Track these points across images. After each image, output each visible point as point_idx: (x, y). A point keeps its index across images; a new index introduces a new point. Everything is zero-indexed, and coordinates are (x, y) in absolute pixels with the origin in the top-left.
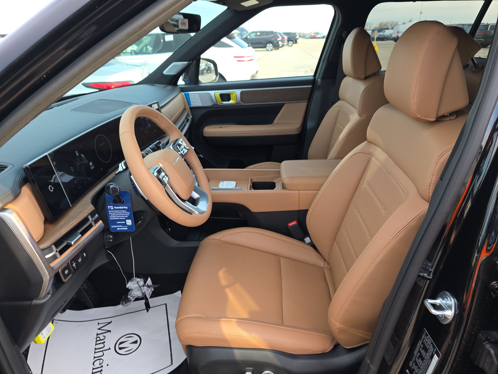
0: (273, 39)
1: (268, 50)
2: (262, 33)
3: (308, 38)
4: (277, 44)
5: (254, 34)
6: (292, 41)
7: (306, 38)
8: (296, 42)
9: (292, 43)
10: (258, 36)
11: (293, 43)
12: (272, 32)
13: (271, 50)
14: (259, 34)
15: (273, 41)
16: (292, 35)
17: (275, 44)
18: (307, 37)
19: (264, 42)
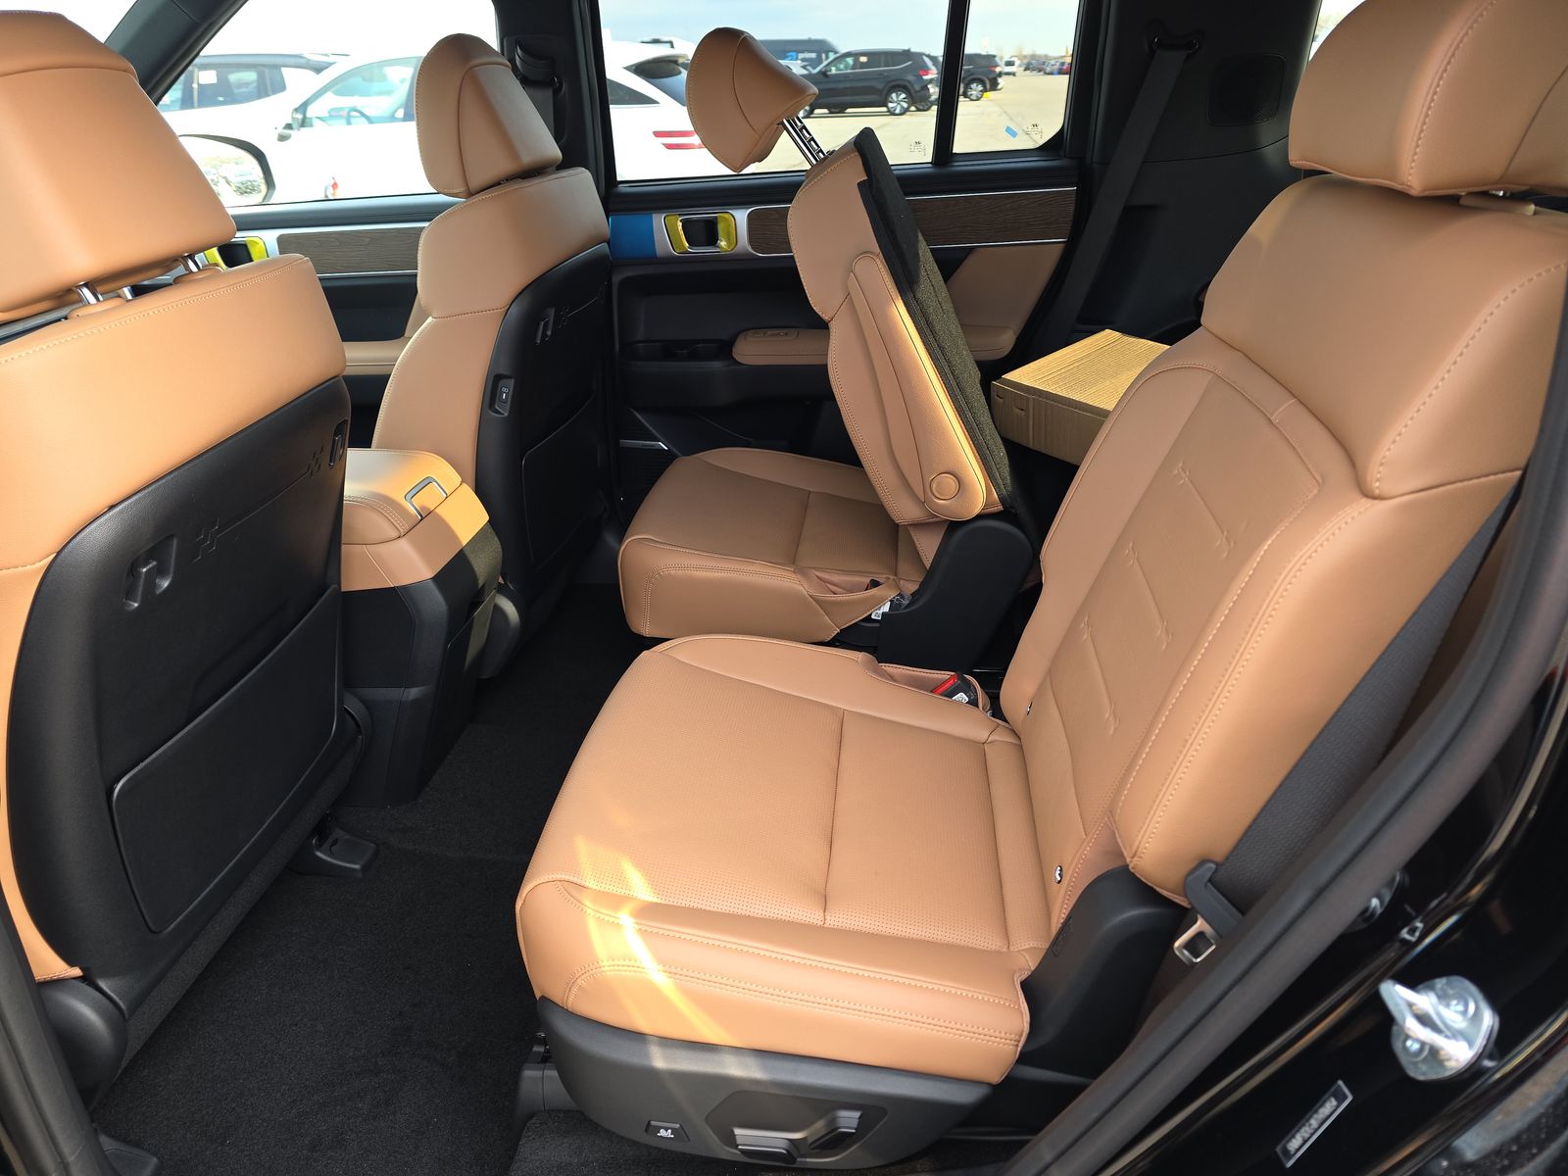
0: (910, 78)
1: (892, 113)
2: (875, 56)
3: (1051, 73)
4: (923, 92)
5: (850, 61)
6: (981, 82)
7: (1046, 73)
8: (994, 86)
9: (980, 88)
10: (863, 65)
11: (985, 90)
12: (906, 54)
13: (904, 112)
14: (863, 59)
15: (909, 82)
16: (983, 62)
17: (917, 92)
18: (1048, 70)
19: (880, 86)
